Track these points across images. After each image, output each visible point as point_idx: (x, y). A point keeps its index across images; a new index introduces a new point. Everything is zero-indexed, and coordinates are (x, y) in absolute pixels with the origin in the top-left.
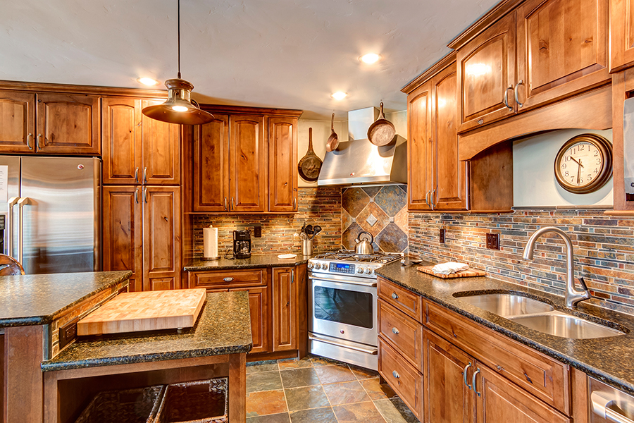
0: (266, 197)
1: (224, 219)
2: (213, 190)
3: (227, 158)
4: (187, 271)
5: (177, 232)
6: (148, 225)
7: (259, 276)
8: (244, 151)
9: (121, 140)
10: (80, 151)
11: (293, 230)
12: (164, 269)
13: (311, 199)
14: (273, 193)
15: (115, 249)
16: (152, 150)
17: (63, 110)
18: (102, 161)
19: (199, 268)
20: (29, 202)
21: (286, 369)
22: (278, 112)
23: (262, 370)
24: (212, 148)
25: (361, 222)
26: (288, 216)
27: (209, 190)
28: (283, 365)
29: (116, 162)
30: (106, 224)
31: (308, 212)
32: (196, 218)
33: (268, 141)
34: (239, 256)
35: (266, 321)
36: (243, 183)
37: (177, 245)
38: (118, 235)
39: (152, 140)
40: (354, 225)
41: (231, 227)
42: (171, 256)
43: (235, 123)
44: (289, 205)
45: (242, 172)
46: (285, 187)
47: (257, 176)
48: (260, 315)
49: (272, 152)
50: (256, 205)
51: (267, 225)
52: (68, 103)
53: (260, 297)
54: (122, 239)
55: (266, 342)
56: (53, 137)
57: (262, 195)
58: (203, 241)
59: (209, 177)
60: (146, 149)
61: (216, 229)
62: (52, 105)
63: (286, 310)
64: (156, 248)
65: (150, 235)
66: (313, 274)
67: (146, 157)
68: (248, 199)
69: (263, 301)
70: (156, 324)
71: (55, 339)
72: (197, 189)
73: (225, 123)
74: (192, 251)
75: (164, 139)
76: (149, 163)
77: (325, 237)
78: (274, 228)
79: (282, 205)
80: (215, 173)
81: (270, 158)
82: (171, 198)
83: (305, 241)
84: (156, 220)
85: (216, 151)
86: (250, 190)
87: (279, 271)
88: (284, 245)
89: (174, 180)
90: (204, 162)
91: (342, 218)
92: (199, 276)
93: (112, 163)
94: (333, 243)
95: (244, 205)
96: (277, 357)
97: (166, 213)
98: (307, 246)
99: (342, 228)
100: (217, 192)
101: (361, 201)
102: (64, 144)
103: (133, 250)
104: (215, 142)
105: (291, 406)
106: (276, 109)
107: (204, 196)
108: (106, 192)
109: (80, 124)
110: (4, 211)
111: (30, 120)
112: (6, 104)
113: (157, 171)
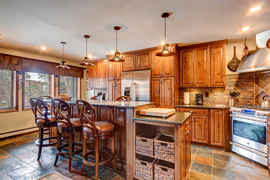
0: (210, 80)
1: (192, 89)
2: (187, 78)
3: (192, 65)
4: (176, 107)
5: (173, 93)
6: (164, 90)
7: (204, 112)
8: (199, 62)
9: (156, 63)
10: (146, 68)
11: (225, 95)
12: (169, 106)
13: (235, 80)
14: (213, 78)
15: (155, 98)
16: (165, 66)
17: (142, 57)
18: (151, 71)
19: (180, 106)
20: (135, 84)
21: (217, 153)
22: (215, 43)
23: (205, 150)
24: (187, 62)
25: (267, 91)
26: (222, 88)
27: (185, 78)
28: (216, 151)
29: (155, 71)
30: (153, 90)
31: (233, 86)
32: (181, 89)
33: (210, 56)
34: (198, 104)
35: (208, 131)
36: (199, 75)
37: (173, 98)
38: (155, 94)
39: (165, 62)
40: (263, 92)
41: (195, 92)
42: (171, 101)
43: (196, 51)
44: (221, 83)
45: (199, 70)
46: (219, 75)
47: (206, 72)
48: (205, 128)
49: (212, 60)
50: (205, 83)
51: (212, 92)
52: (143, 55)
53: (205, 121)
54: (157, 95)
55: (208, 139)
56: (140, 65)
57: (208, 79)
58: (183, 97)
59: (185, 73)
60: (163, 65)
61: (189, 93)
62: (139, 56)
63: (217, 128)
64: (166, 98)
65: (165, 94)
66: (233, 114)
67: (163, 68)
68: (201, 81)
69: (207, 122)
70: (157, 114)
71: (135, 113)
72: (181, 78)
73: (192, 52)
74: (180, 101)
75: (169, 61)
76: (164, 70)
77: (243, 98)
78: (215, 93)
79: (217, 83)
80: (188, 72)
81: (211, 63)
82: (171, 81)
83: (230, 99)
84: (166, 89)
85: (188, 63)
86: (202, 77)
87: (214, 111)
88: (220, 101)
89: (172, 75)
90: (183, 68)
91: (254, 89)
92: (180, 109)
93: (154, 71)
94: (249, 101)
95: (199, 83)
96: (214, 148)
97: (169, 87)
98: (231, 102)
99: (255, 94)
100: (188, 79)
101: (267, 80)
102: (142, 67)
103: (160, 99)
104: (187, 60)
105: (214, 164)
106: (214, 42)
107: (183, 80)
108: (152, 80)
109: (146, 60)
110: (129, 86)
111: (135, 62)
112: (130, 58)
113: (166, 72)
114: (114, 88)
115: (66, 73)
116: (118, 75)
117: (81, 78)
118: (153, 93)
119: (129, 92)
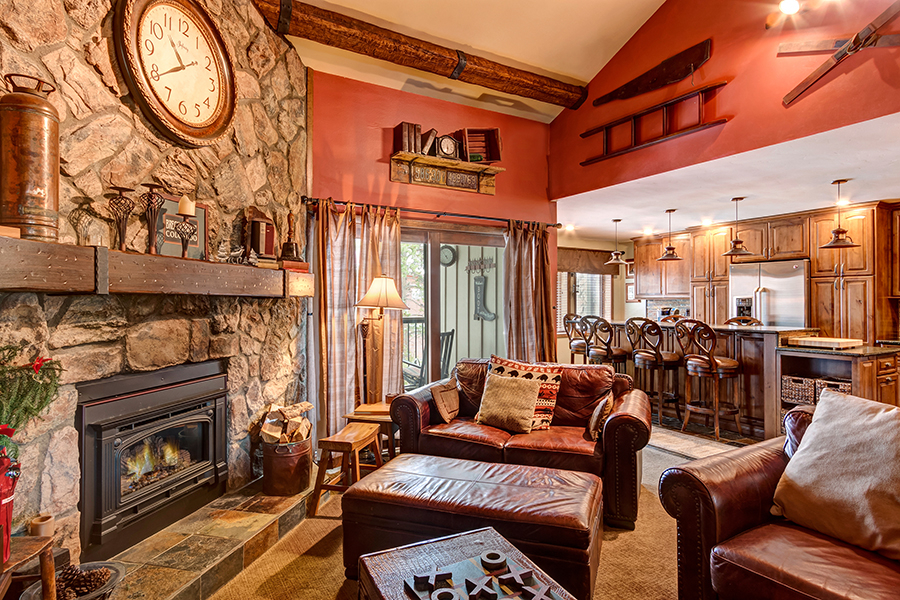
4: (879, 343)
5: (870, 312)
6: (846, 306)
10: (796, 256)
15: (820, 321)
17: (784, 230)
18: (810, 262)
20: (765, 291)
29: (820, 261)
30: (814, 305)
37: (870, 323)
38: (822, 313)
42: (865, 330)
52: (788, 226)
54: (825, 316)
56: (778, 249)
62: (777, 228)
64: (851, 324)
65: (847, 313)
67: (843, 256)
71: (780, 342)
76: (846, 258)
82: (865, 285)
84: (851, 302)
89: (868, 272)
93: (817, 262)
97: (861, 298)
102: (785, 253)
103: (833, 324)
108: (813, 283)
109: (795, 238)
110: (752, 296)
111: (765, 240)
112: (752, 232)
113: (852, 265)
114: (707, 299)
115: (588, 268)
116: (719, 271)
117: (612, 277)
118: (814, 312)
119: (749, 309)
